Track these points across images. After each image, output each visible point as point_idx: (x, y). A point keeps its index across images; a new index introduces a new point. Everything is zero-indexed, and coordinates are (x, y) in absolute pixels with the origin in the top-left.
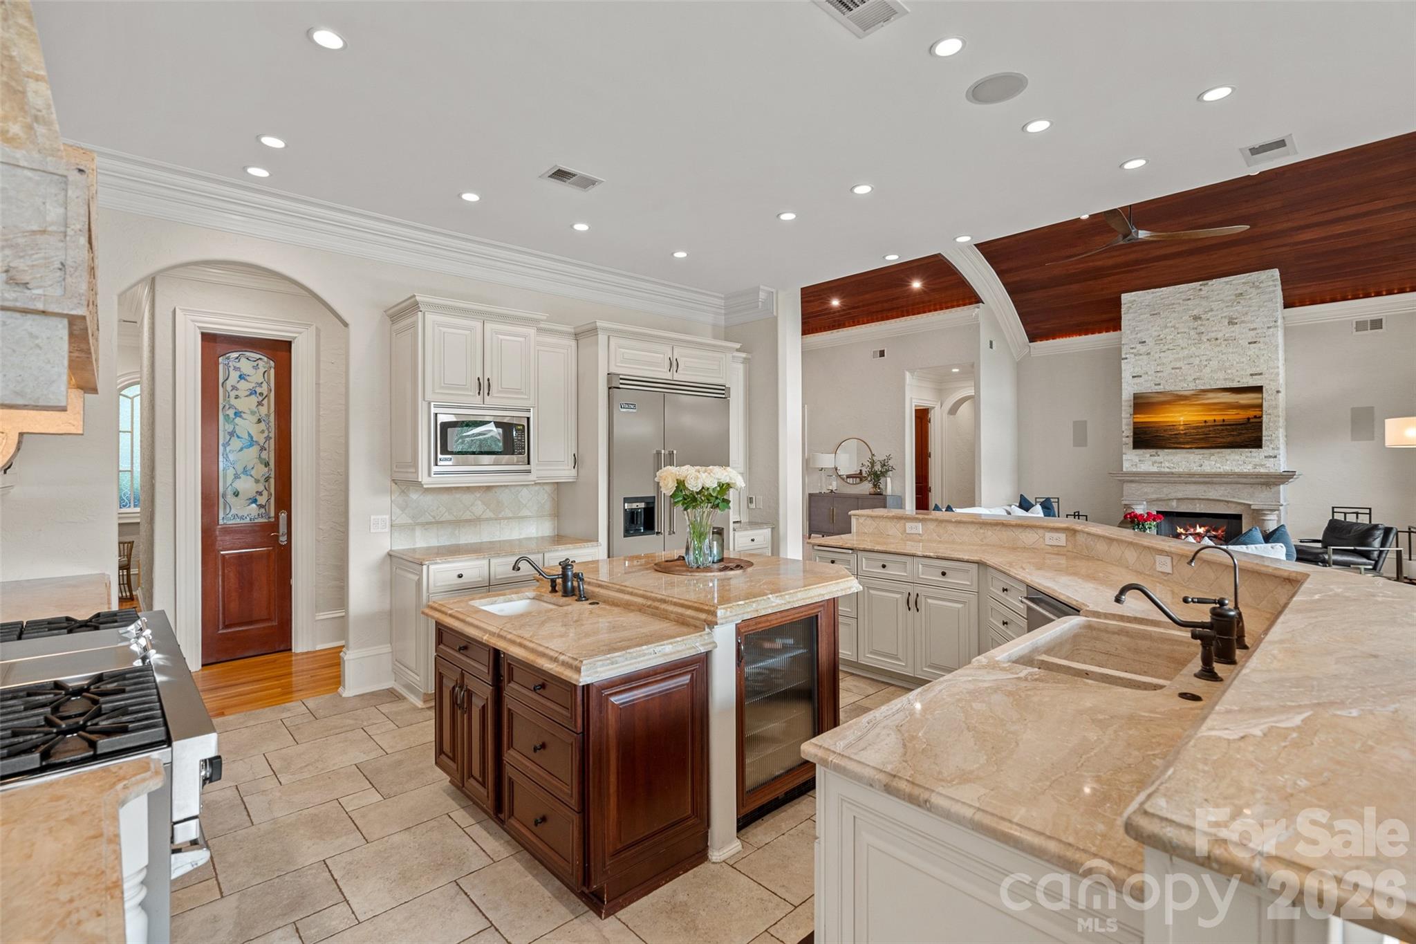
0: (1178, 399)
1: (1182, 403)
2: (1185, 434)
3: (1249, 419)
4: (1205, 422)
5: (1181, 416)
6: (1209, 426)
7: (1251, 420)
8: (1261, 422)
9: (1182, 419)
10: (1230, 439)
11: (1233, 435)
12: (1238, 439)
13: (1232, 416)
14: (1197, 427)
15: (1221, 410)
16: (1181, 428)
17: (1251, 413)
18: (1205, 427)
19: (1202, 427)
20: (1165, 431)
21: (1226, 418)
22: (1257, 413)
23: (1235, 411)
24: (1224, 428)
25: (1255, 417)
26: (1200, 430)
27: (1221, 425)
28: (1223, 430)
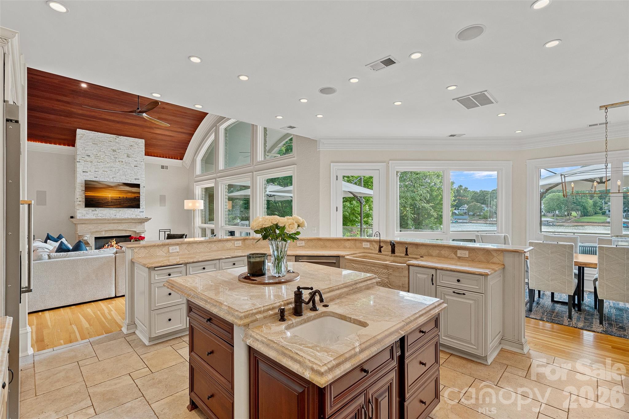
0: (108, 187)
1: (110, 189)
2: (111, 202)
3: (135, 197)
4: (120, 197)
5: (109, 194)
6: (121, 199)
7: (136, 198)
8: (140, 199)
9: (110, 195)
10: (129, 204)
11: (130, 203)
12: (131, 204)
13: (130, 196)
14: (116, 199)
15: (125, 193)
16: (110, 199)
17: (136, 195)
18: (120, 199)
19: (118, 199)
20: (102, 200)
21: (127, 196)
22: (138, 195)
23: (130, 194)
24: (126, 200)
25: (137, 197)
26: (117, 201)
27: (125, 199)
28: (126, 201)
